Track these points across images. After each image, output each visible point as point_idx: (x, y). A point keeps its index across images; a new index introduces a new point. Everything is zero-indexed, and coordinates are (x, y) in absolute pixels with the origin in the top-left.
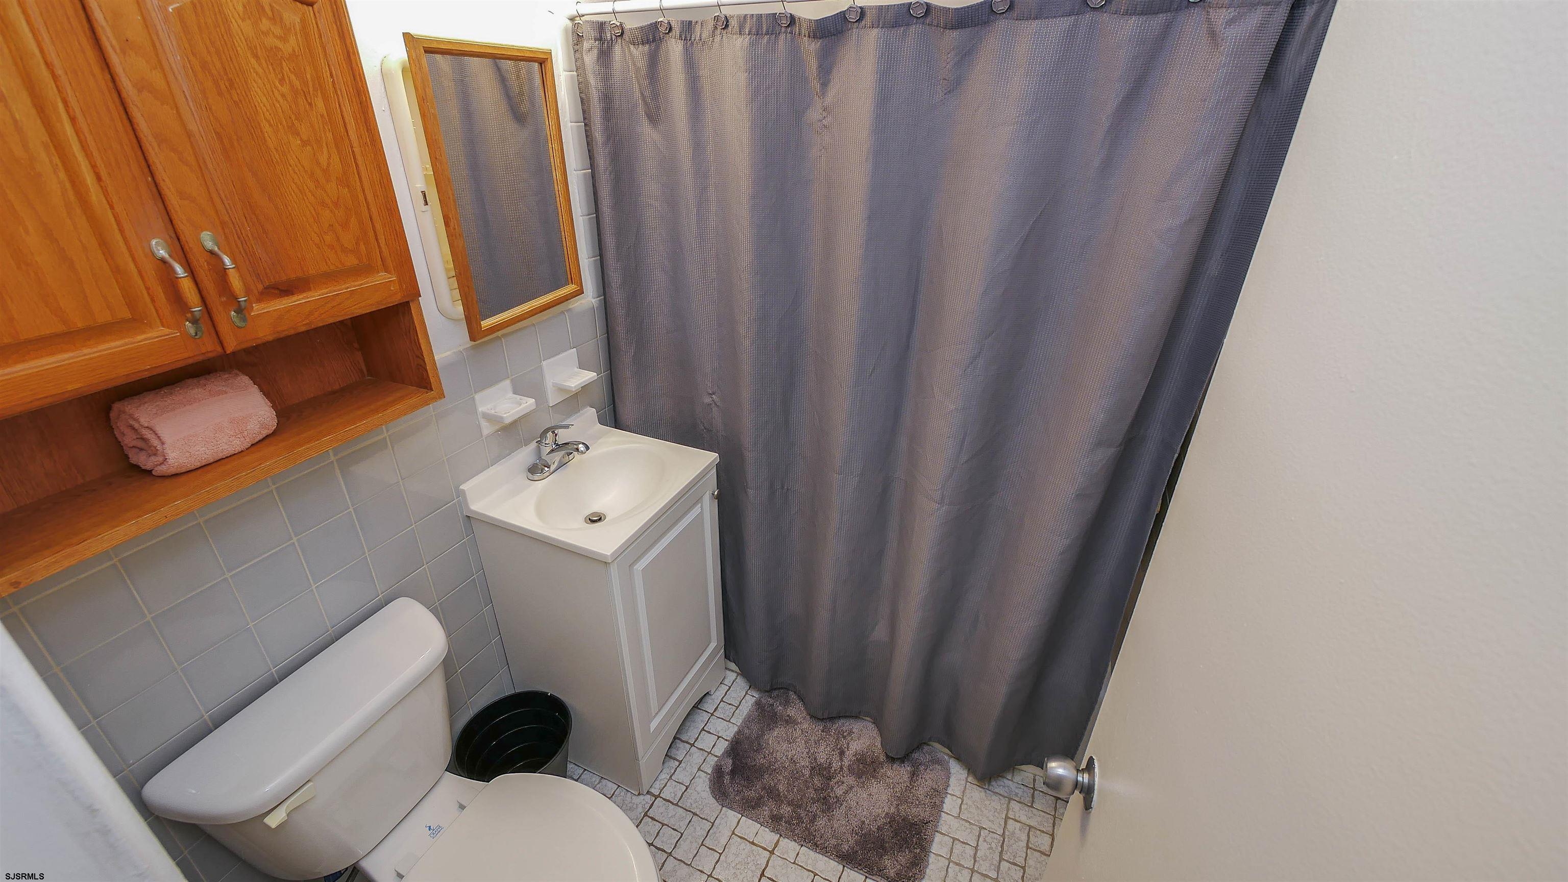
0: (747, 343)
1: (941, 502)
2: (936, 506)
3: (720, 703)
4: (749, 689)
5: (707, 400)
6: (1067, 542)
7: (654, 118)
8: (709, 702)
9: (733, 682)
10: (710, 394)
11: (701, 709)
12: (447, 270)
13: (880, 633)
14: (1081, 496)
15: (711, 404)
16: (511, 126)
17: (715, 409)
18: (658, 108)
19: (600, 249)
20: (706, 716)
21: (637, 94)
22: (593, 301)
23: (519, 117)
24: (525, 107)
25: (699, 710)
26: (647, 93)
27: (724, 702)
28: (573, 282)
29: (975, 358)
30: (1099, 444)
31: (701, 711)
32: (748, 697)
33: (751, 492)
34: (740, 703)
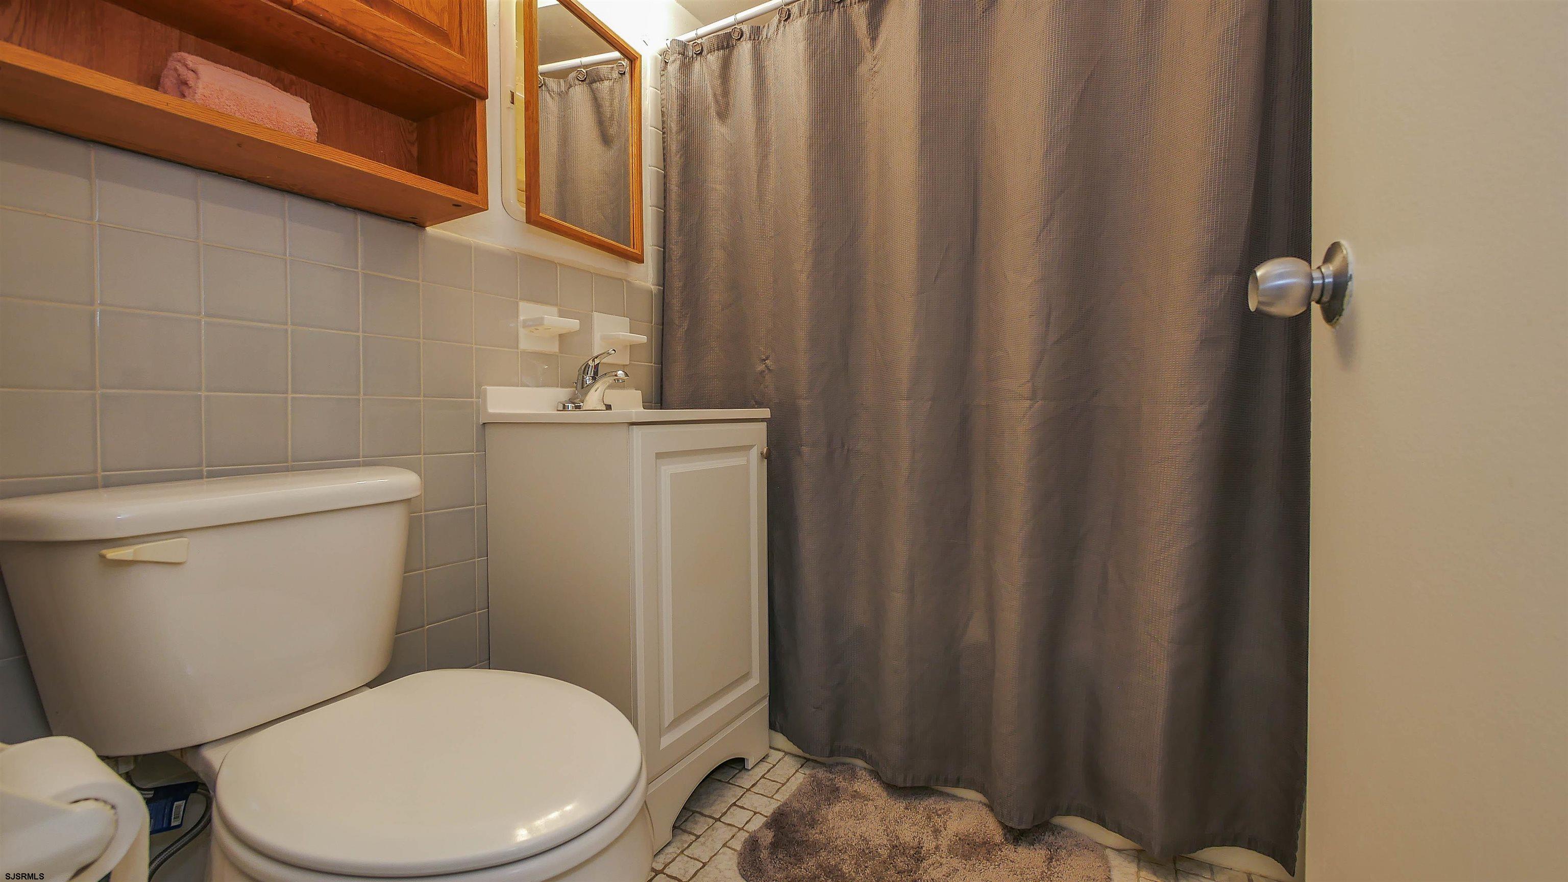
0: (803, 278)
1: (1033, 397)
2: (1027, 403)
3: (760, 779)
4: (801, 768)
5: (761, 367)
6: (1204, 408)
7: (723, 114)
8: (745, 778)
9: (779, 761)
10: (764, 360)
11: (732, 784)
12: (519, 181)
13: (976, 632)
14: (1207, 341)
15: (764, 371)
16: (598, 147)
17: (768, 376)
18: (727, 104)
19: (664, 240)
20: (740, 792)
21: (710, 98)
22: (652, 287)
23: (606, 139)
24: (612, 131)
25: (730, 785)
26: (719, 92)
27: (766, 778)
28: (635, 247)
29: (1048, 221)
30: (1212, 272)
31: (734, 786)
32: (797, 775)
33: (805, 449)
34: (788, 780)
